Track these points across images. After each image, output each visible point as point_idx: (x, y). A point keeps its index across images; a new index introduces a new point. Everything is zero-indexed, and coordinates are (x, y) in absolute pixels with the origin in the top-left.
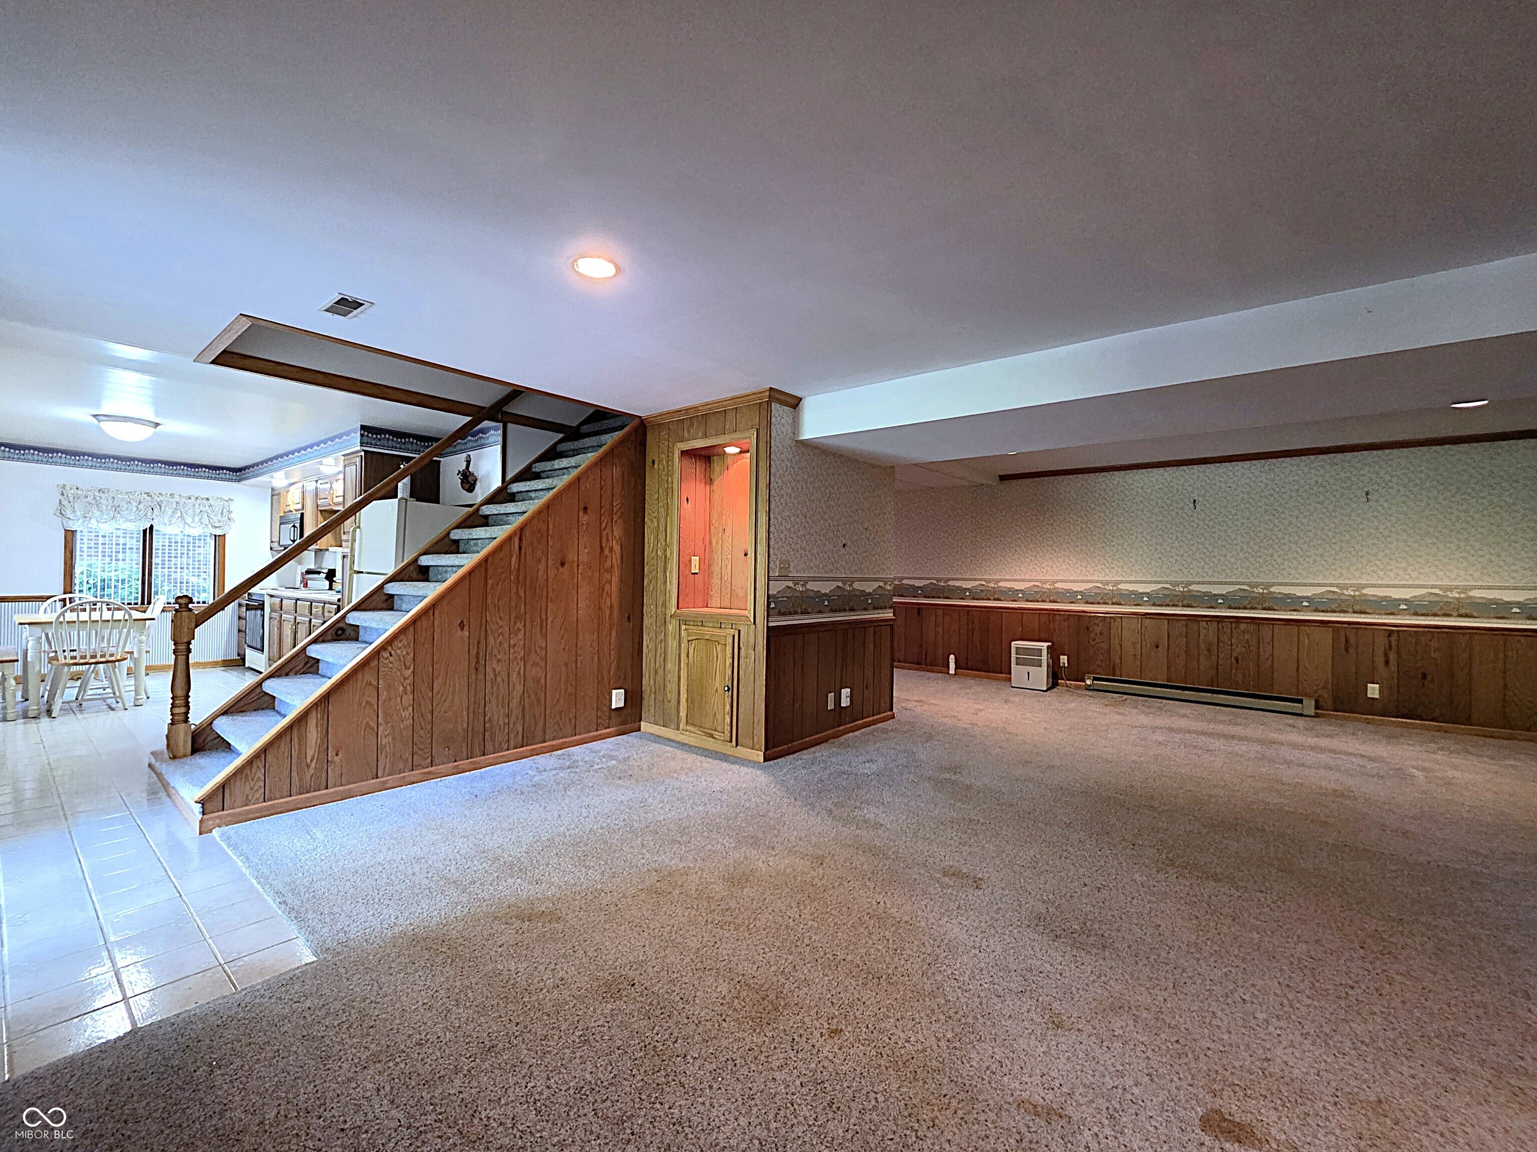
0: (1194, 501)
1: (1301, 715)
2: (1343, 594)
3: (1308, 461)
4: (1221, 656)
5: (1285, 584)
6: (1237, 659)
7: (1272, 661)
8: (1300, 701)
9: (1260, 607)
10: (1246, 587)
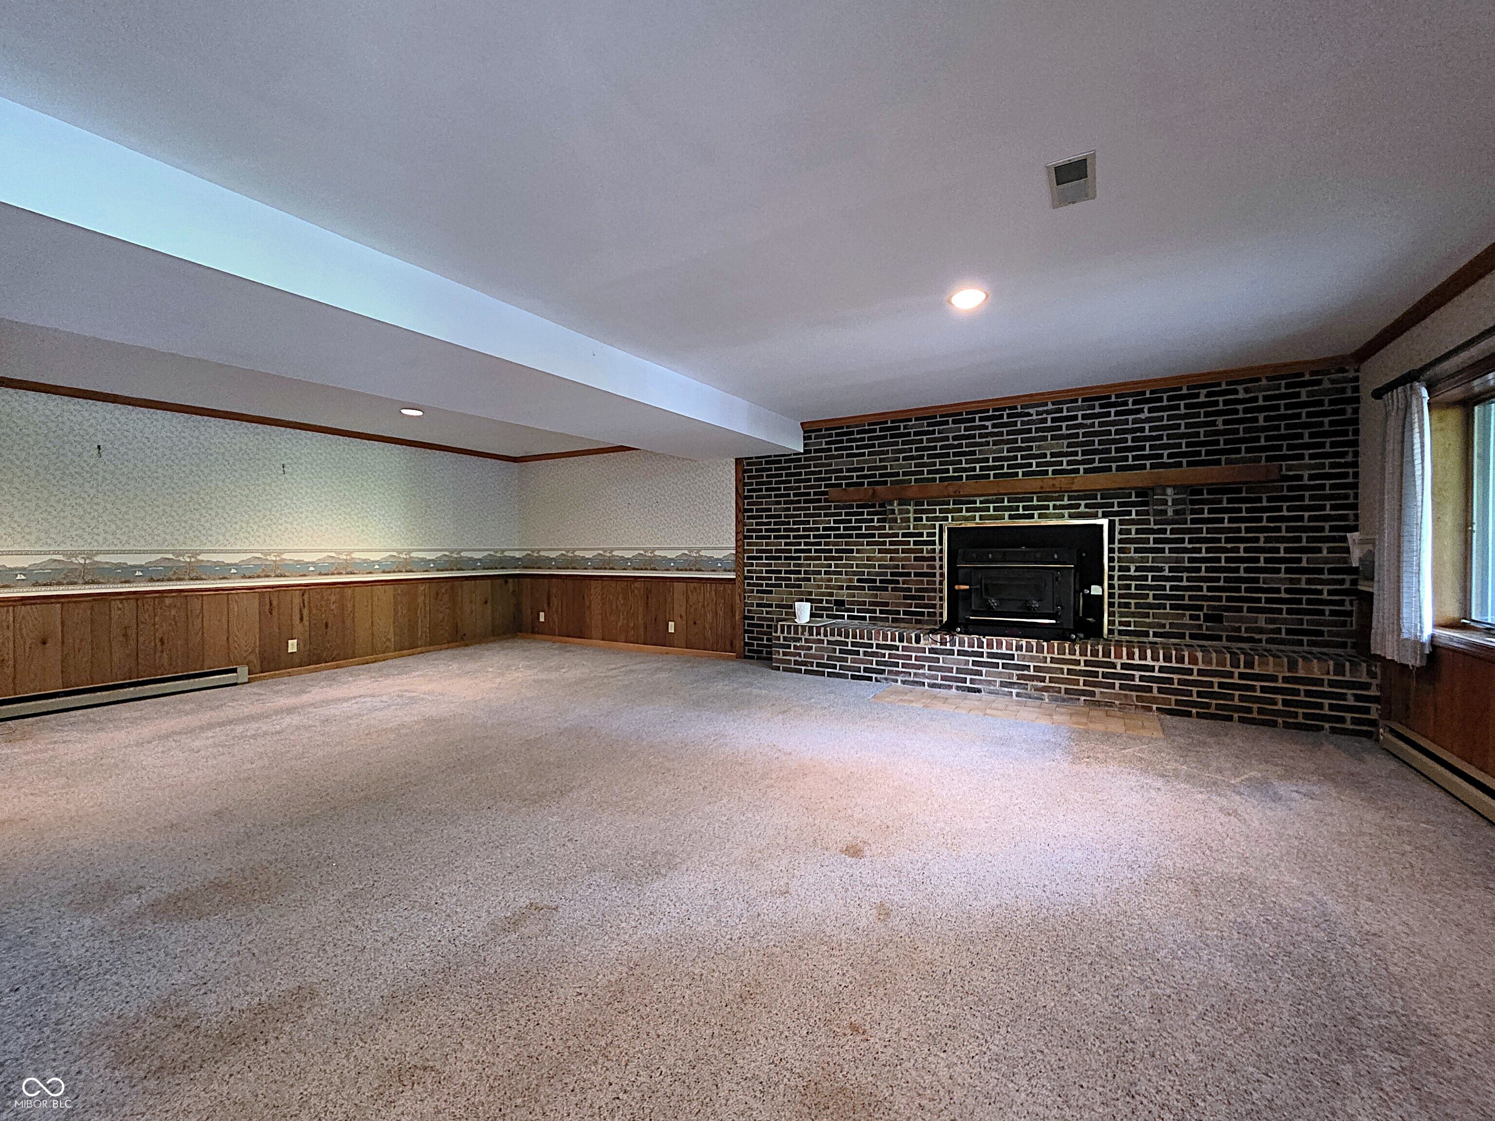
0: (99, 447)
1: (235, 684)
2: (267, 560)
3: (232, 426)
4: (141, 639)
5: (214, 552)
6: (162, 641)
7: (203, 634)
8: (234, 671)
9: (187, 577)
10: (170, 556)
